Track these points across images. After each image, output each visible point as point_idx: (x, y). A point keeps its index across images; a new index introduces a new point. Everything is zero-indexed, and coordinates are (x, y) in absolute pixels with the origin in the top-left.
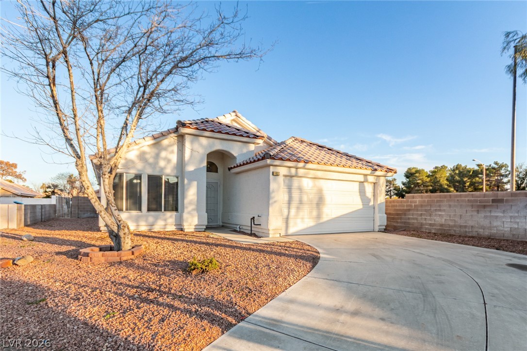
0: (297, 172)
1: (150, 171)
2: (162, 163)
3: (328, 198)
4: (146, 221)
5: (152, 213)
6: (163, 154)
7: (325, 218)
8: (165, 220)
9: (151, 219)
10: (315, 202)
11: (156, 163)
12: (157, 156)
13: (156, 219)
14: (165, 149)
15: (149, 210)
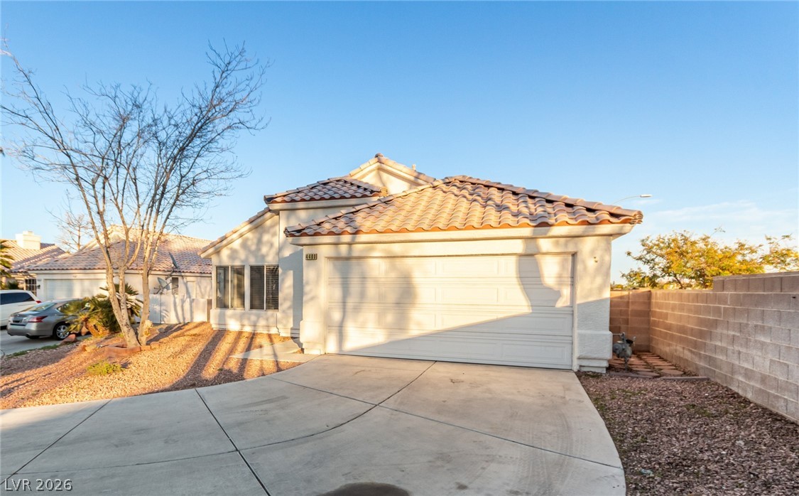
0: (350, 250)
1: (253, 262)
2: (264, 250)
3: (425, 292)
4: (249, 319)
5: (254, 311)
6: (266, 237)
7: (414, 331)
8: (267, 319)
9: (253, 318)
10: (392, 297)
11: (259, 249)
12: (260, 242)
13: (259, 317)
14: (266, 231)
15: (252, 307)
